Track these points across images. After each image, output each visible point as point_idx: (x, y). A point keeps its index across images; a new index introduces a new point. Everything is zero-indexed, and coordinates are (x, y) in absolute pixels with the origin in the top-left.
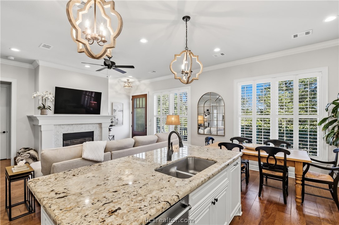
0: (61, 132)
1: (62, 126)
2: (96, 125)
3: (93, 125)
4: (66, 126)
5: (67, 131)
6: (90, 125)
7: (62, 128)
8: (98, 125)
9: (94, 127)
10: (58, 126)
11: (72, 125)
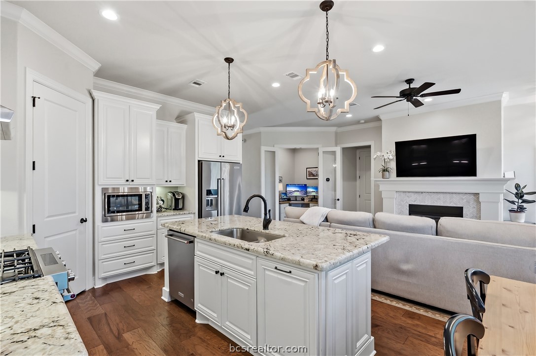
0: (406, 202)
1: (407, 194)
2: (467, 196)
3: (461, 196)
4: (412, 194)
5: (415, 201)
6: (454, 195)
7: (408, 197)
8: (472, 196)
9: (463, 199)
10: (402, 194)
11: (422, 193)
